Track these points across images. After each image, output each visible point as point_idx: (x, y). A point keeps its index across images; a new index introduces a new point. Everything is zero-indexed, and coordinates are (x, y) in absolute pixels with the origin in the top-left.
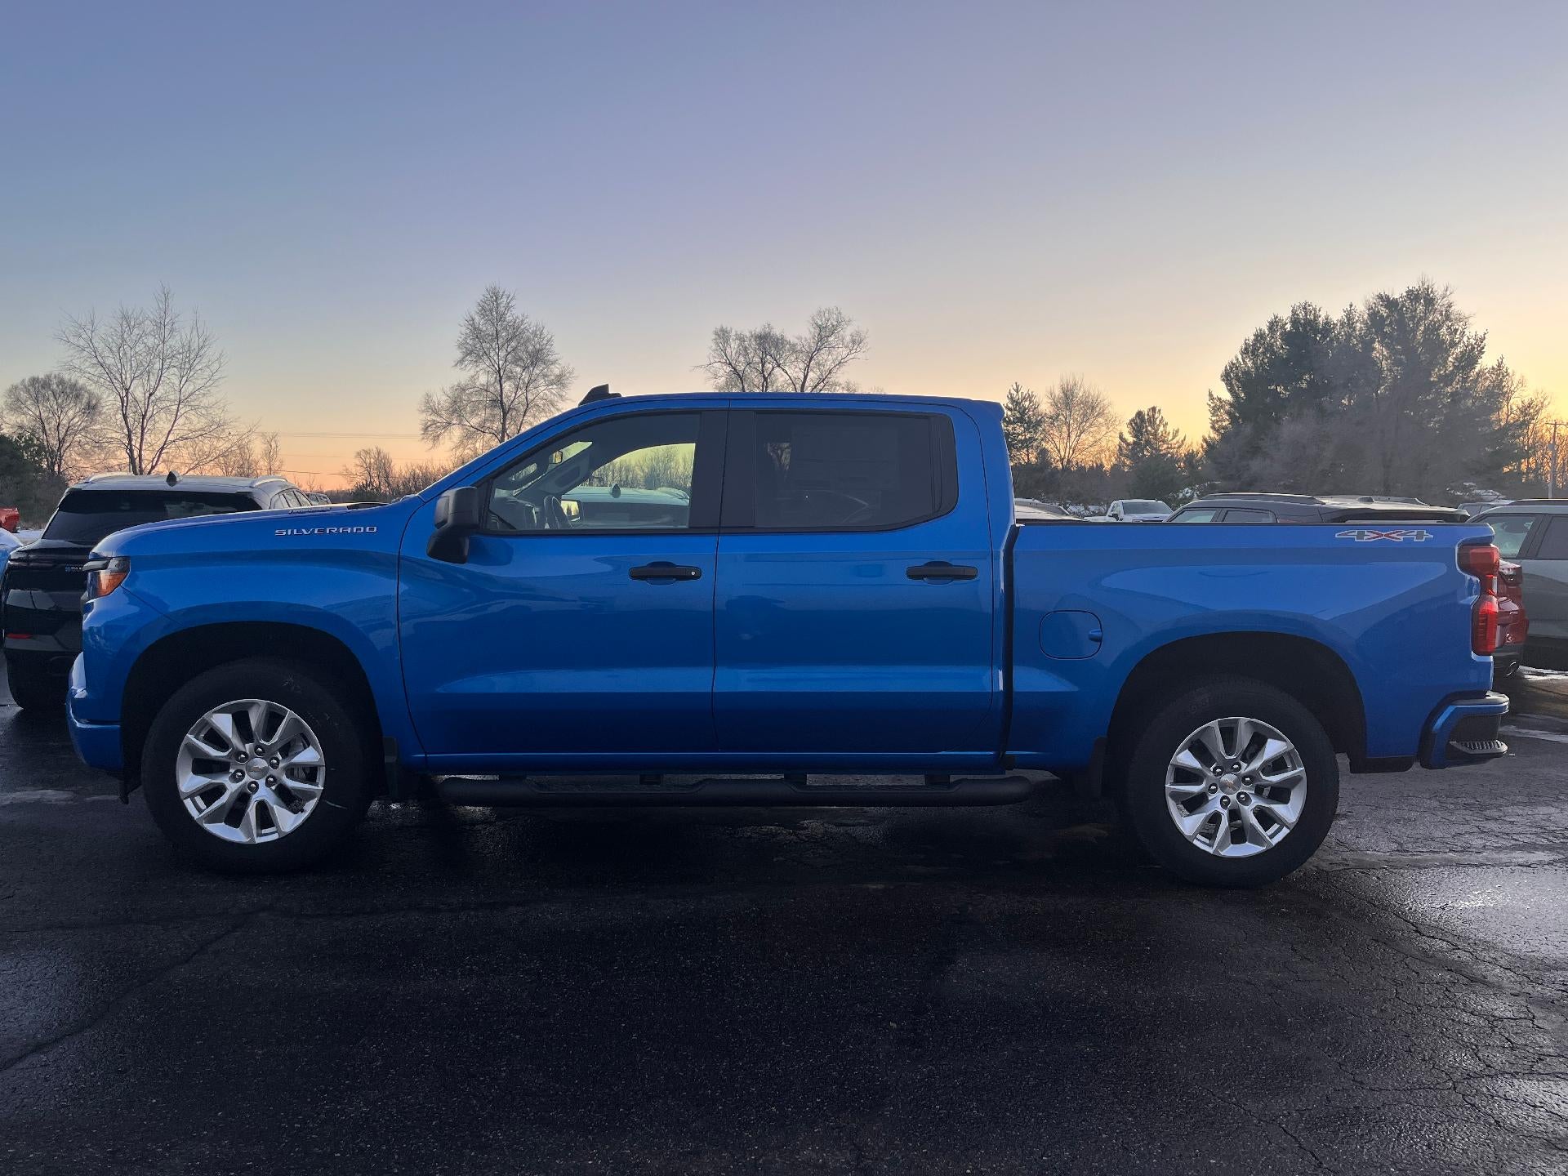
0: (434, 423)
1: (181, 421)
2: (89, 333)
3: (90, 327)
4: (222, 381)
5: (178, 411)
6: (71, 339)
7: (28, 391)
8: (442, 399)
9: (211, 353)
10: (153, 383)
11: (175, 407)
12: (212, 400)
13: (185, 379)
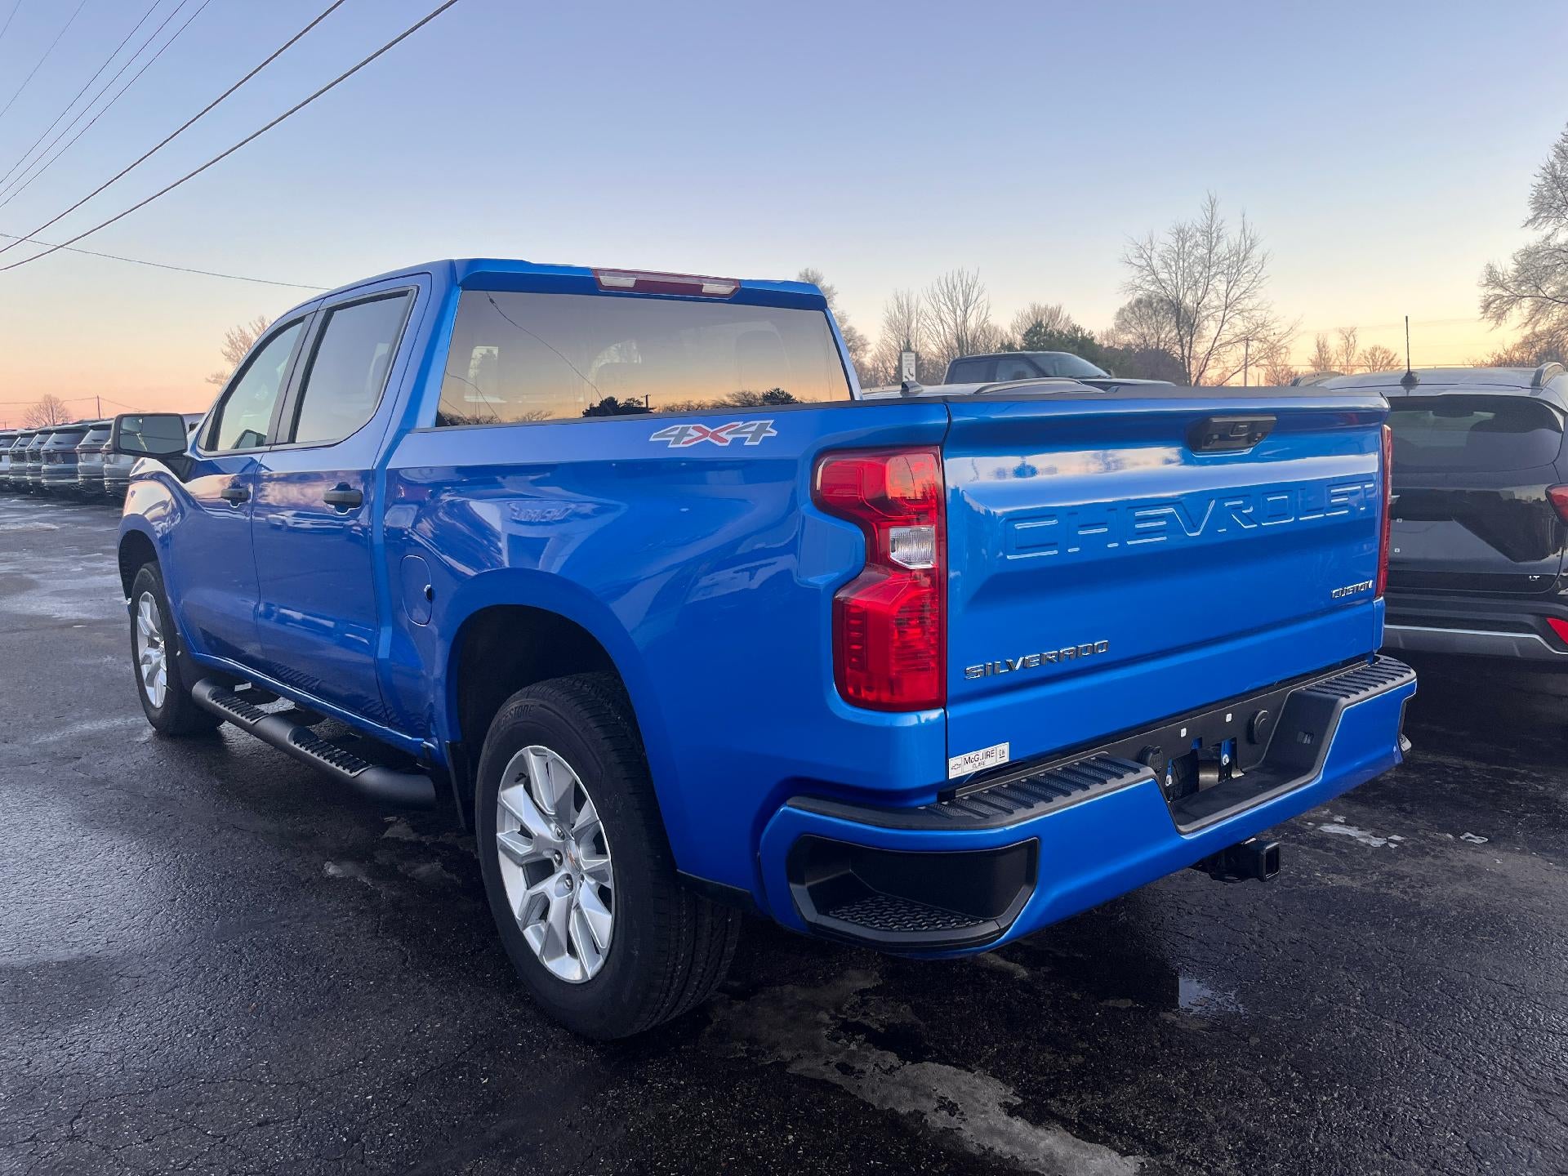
0: (1501, 297)
1: (1226, 327)
2: (1148, 252)
3: (1149, 246)
4: (1266, 281)
5: (1224, 316)
6: (1134, 261)
7: (1134, 313)
8: (1507, 267)
9: (1256, 253)
10: (1200, 293)
11: (1221, 314)
12: (1255, 301)
13: (1232, 284)
